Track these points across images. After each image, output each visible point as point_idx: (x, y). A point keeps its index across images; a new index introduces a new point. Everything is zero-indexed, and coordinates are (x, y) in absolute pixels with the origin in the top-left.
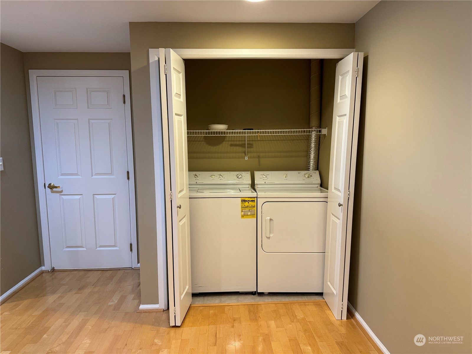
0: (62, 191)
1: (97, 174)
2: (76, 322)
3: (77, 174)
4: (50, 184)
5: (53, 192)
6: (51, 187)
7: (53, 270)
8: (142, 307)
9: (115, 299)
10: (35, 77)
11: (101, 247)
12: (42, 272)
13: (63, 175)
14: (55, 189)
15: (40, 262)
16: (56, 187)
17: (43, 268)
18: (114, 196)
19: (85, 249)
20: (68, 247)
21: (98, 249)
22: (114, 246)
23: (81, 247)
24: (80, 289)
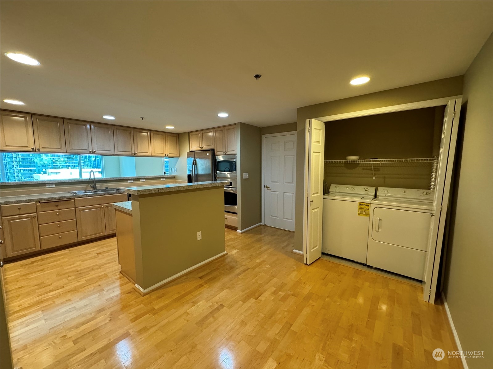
0: (271, 190)
1: (286, 183)
2: (264, 248)
3: (277, 182)
4: (267, 186)
5: (267, 189)
6: (267, 187)
7: (265, 225)
8: (294, 250)
9: (285, 244)
10: (264, 137)
11: (285, 218)
12: (261, 225)
13: (272, 182)
14: (268, 188)
15: (260, 221)
16: (269, 187)
17: (261, 223)
18: (293, 194)
19: (278, 218)
20: (272, 216)
21: (284, 219)
22: (291, 220)
23: (277, 217)
24: (272, 236)
